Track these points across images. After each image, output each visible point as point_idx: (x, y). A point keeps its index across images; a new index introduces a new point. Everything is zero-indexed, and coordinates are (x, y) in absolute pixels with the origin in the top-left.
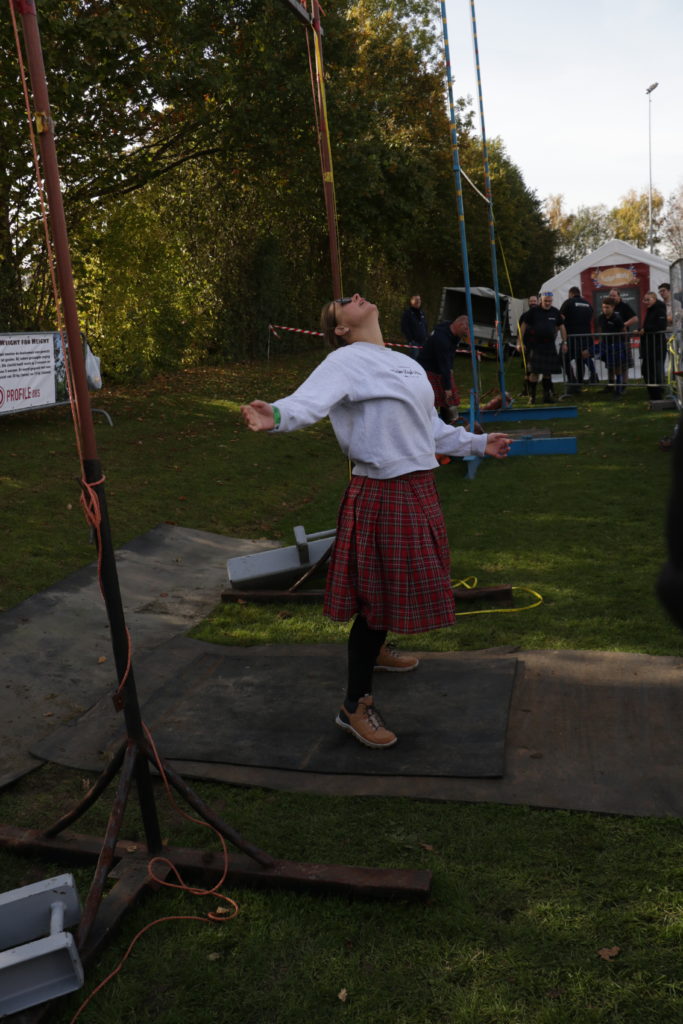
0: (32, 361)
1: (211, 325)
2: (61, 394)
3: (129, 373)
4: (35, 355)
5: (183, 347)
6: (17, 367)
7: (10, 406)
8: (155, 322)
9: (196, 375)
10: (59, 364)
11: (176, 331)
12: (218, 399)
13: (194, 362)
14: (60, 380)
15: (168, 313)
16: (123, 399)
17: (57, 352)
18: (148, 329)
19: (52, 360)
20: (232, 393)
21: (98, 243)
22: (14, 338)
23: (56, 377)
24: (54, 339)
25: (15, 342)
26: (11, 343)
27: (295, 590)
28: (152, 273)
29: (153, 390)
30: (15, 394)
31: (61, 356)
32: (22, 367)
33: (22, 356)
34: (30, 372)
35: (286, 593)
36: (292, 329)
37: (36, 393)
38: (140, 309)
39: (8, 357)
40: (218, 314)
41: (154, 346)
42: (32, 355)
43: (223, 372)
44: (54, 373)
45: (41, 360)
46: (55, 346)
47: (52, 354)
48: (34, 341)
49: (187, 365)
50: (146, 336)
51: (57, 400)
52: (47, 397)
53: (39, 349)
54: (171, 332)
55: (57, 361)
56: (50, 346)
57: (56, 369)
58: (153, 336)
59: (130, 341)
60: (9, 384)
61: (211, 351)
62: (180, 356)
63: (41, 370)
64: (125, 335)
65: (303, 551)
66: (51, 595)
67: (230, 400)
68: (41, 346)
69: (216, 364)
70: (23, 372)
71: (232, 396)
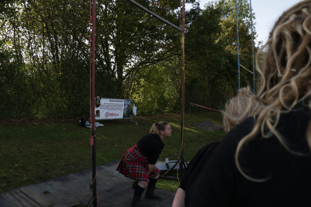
0: (118, 106)
1: (175, 101)
2: (124, 116)
3: (148, 112)
4: (119, 105)
5: (166, 107)
6: (113, 108)
7: (110, 118)
8: (157, 99)
9: (168, 115)
10: (125, 108)
11: (164, 102)
12: (171, 123)
13: (169, 111)
14: (125, 112)
15: (162, 97)
16: (144, 119)
17: (125, 105)
18: (156, 101)
19: (123, 107)
20: (176, 121)
21: (144, 76)
22: (113, 100)
23: (124, 111)
24: (125, 101)
25: (114, 101)
26: (113, 101)
27: (164, 176)
28: (159, 85)
29: (153, 118)
30: (111, 115)
31: (126, 106)
32: (115, 108)
33: (115, 105)
34: (117, 109)
35: (162, 176)
36: (197, 105)
37: (118, 115)
38: (154, 95)
39: (111, 105)
40: (177, 98)
41: (157, 105)
42: (118, 105)
43: (176, 115)
44: (123, 110)
45: (120, 106)
46: (125, 103)
47: (123, 105)
48: (119, 101)
49: (166, 112)
50: (155, 103)
51: (123, 117)
52: (120, 116)
53: (120, 103)
54: (163, 102)
55: (125, 107)
56: (123, 103)
57: (124, 109)
58: (157, 103)
59: (150, 104)
60: (110, 112)
61: (174, 109)
62: (165, 109)
63: (120, 109)
64: (149, 102)
65: (167, 165)
66: (102, 167)
67: (174, 123)
68: (121, 103)
69: (175, 113)
70: (115, 109)
71: (175, 122)
